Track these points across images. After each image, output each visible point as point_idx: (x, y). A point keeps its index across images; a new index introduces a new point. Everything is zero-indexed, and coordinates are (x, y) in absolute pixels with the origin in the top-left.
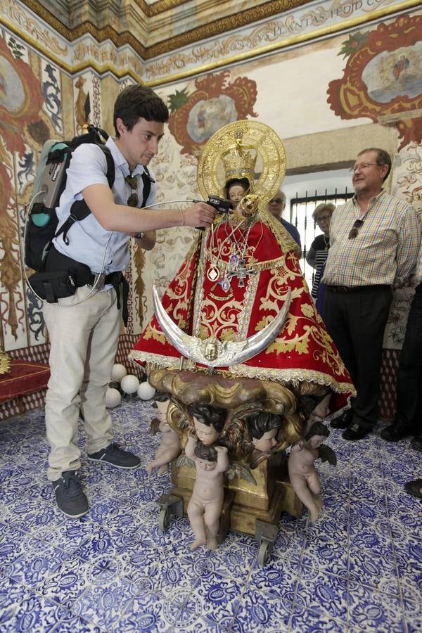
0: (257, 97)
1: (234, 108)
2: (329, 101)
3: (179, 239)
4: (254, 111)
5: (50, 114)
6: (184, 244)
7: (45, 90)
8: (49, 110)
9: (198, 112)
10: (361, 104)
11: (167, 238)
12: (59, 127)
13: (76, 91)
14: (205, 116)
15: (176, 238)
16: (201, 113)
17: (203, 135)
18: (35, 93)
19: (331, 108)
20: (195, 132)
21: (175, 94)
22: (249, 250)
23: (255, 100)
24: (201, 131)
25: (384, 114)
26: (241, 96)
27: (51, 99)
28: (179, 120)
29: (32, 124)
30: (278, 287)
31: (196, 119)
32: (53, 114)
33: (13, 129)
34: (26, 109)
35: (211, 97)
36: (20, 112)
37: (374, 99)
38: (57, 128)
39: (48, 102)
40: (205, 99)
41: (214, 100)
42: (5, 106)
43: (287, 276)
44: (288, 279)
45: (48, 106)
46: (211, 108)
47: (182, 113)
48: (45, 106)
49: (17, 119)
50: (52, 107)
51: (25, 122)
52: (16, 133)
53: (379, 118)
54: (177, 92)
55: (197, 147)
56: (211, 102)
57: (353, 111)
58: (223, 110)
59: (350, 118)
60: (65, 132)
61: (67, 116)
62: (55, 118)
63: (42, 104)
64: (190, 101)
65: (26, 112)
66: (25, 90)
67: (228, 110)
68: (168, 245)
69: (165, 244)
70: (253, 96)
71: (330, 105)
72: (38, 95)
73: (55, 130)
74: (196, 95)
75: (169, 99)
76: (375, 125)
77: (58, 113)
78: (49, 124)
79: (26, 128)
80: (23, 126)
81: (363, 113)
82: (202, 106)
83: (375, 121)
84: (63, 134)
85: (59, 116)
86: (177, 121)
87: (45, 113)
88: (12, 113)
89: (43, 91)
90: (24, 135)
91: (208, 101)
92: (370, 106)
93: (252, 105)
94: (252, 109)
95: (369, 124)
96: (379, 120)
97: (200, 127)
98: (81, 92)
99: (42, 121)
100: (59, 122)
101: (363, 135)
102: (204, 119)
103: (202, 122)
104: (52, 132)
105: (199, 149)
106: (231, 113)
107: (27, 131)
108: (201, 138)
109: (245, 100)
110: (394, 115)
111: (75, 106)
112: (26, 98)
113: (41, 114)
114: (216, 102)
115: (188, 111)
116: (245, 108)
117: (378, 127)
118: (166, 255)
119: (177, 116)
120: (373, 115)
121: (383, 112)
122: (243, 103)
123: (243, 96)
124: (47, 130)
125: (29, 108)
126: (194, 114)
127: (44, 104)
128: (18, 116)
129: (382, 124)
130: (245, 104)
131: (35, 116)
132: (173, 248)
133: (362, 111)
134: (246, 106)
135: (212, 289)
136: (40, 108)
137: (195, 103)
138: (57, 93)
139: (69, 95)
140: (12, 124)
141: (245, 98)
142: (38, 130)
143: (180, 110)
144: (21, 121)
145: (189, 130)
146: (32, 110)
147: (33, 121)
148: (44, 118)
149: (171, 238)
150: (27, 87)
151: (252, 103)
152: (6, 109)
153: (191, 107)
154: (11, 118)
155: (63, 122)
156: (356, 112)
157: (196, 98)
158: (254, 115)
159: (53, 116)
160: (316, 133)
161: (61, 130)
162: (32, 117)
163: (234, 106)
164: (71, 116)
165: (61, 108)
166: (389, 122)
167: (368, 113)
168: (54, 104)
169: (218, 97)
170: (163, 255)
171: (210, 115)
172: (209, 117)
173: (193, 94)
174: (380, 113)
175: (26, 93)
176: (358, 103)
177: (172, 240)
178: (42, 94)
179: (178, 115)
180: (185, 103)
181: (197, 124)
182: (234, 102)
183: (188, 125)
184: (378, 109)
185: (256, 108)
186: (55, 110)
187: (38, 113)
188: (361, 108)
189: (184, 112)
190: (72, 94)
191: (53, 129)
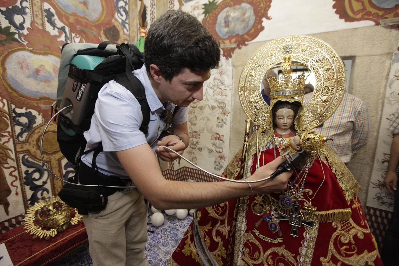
0: (272, 4)
1: (252, 13)
2: (334, 7)
3: (207, 107)
4: (269, 15)
5: (120, 21)
6: (210, 110)
7: (117, 4)
8: (119, 18)
9: (224, 16)
10: (364, 9)
11: (199, 105)
12: (127, 29)
13: (139, 3)
14: (230, 19)
15: (205, 106)
16: (227, 17)
17: (227, 33)
18: (110, 7)
19: (337, 12)
20: (222, 30)
21: (208, 3)
22: (304, 193)
23: (269, 6)
24: (226, 30)
25: (387, 18)
26: (258, 3)
27: (121, 10)
28: (210, 22)
29: (107, 29)
30: (342, 244)
31: (223, 21)
32: (123, 20)
33: (93, 33)
34: (103, 18)
35: (234, 5)
36: (98, 20)
37: (378, 5)
38: (125, 30)
39: (119, 12)
40: (230, 6)
41: (237, 7)
42: (86, 17)
43: (353, 231)
44: (355, 237)
45: (119, 15)
46: (234, 13)
47: (212, 16)
48: (117, 15)
49: (95, 26)
50: (122, 15)
51: (102, 28)
52: (95, 36)
53: (381, 21)
54: (209, 2)
55: (222, 41)
56: (235, 9)
57: (357, 15)
58: (244, 14)
59: (353, 21)
60: (131, 32)
61: (133, 21)
62: (124, 22)
63: (115, 13)
64: (218, 8)
65: (103, 21)
66: (102, 5)
67: (247, 15)
68: (199, 110)
69: (197, 108)
70: (268, 4)
71: (335, 10)
72: (112, 7)
73: (124, 32)
74: (223, 4)
75: (203, 7)
76: (377, 27)
77: (126, 19)
78: (119, 28)
79: (102, 32)
80: (100, 30)
81: (366, 17)
82: (228, 12)
83: (377, 24)
84: (130, 34)
85: (127, 21)
86: (209, 23)
87: (116, 20)
88: (92, 22)
89: (115, 5)
90: (101, 37)
91: (232, 8)
92: (373, 11)
93: (267, 10)
94: (267, 14)
95: (371, 26)
96: (381, 23)
97: (226, 27)
98: (142, 4)
99: (114, 27)
100: (127, 25)
101: (365, 35)
102: (229, 21)
103: (227, 24)
104: (121, 33)
105: (224, 43)
106: (250, 17)
107: (103, 34)
108: (226, 35)
109: (261, 7)
110: (396, 18)
111: (138, 14)
112: (103, 10)
113: (113, 21)
114: (239, 9)
115: (217, 16)
116: (261, 13)
117: (380, 28)
118: (197, 116)
119: (208, 19)
120: (376, 19)
121: (386, 16)
122: (260, 9)
123: (260, 4)
124: (118, 32)
125: (105, 17)
126: (221, 17)
127: (116, 14)
128: (97, 24)
129: (384, 27)
130: (261, 10)
131: (110, 22)
132: (203, 112)
133: (365, 14)
134: (263, 11)
135: (257, 224)
136: (113, 16)
137: (222, 9)
138: (125, 5)
139: (134, 7)
140: (92, 30)
141: (262, 5)
142: (112, 33)
143: (211, 14)
144: (98, 27)
145: (217, 29)
146: (107, 19)
147: (107, 27)
148: (116, 24)
149: (202, 105)
150: (104, 2)
151: (267, 9)
152: (87, 20)
153: (219, 13)
154: (91, 26)
155: (129, 25)
156: (359, 16)
157: (223, 6)
158: (268, 18)
159: (122, 22)
160: (320, 33)
161: (127, 31)
162: (107, 24)
163: (252, 11)
164: (135, 21)
165: (128, 16)
166: (391, 24)
167: (371, 17)
168: (123, 13)
169: (240, 4)
170: (196, 116)
171: (233, 18)
172: (233, 20)
173: (221, 3)
174: (383, 17)
175: (103, 7)
176: (362, 8)
177: (202, 107)
178: (115, 7)
179: (210, 18)
180: (215, 9)
181: (223, 24)
182: (252, 8)
183: (217, 25)
184: (381, 13)
185: (270, 13)
186: (124, 18)
187: (111, 21)
188: (364, 13)
189: (214, 15)
190: (137, 6)
191: (122, 31)
